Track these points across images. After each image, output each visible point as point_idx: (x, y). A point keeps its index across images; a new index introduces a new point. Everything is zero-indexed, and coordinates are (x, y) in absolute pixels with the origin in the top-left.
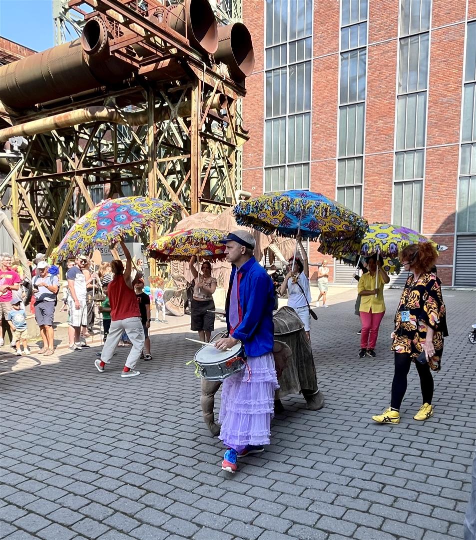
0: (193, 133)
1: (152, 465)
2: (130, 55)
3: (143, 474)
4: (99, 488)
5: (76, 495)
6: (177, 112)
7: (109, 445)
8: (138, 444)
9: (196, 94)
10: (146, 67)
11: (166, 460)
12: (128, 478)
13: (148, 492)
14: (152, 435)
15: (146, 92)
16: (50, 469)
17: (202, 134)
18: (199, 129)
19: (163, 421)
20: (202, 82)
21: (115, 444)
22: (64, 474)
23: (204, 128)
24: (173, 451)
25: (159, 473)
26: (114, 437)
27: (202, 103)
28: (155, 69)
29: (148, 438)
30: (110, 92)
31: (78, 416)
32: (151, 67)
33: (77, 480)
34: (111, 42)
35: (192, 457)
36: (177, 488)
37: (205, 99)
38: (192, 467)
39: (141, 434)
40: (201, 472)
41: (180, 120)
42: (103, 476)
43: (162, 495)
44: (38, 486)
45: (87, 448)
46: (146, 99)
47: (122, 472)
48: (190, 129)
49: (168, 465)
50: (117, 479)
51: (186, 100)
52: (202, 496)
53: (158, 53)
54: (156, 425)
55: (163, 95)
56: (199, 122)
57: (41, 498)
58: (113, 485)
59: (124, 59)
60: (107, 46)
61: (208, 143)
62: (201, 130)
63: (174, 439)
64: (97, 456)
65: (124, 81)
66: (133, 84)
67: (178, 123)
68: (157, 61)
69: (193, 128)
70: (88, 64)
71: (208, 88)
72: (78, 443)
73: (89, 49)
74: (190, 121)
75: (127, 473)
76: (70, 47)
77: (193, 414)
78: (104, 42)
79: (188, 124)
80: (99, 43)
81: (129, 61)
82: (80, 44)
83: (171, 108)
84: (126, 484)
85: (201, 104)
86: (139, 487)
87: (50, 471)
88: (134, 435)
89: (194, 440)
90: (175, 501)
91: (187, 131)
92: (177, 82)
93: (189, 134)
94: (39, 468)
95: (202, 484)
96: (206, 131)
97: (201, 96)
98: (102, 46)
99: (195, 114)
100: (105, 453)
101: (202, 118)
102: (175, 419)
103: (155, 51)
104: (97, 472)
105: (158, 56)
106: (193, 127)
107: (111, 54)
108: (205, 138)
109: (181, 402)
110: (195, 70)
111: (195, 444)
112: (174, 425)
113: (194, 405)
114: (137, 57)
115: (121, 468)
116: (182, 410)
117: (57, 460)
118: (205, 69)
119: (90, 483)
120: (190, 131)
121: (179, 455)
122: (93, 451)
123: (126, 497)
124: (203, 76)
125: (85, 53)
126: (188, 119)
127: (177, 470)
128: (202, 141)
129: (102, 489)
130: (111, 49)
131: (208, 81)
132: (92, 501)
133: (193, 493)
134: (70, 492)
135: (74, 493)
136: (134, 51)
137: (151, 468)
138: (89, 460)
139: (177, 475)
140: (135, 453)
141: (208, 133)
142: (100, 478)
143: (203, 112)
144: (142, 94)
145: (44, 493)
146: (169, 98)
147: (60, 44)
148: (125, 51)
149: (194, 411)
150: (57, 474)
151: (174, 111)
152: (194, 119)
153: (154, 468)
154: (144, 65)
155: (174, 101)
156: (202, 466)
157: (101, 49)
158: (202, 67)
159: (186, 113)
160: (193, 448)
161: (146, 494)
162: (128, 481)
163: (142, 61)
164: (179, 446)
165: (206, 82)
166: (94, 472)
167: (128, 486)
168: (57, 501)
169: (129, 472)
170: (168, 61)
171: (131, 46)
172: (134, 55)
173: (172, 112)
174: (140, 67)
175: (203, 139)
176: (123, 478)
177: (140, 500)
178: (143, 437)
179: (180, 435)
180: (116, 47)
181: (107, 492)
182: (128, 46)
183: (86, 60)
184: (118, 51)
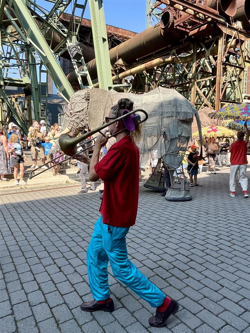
0: (218, 64)
1: (193, 246)
2: (185, 26)
3: (188, 250)
4: (166, 253)
5: (155, 254)
6: (209, 53)
7: (170, 231)
8: (185, 233)
9: (221, 42)
10: (193, 31)
11: (201, 245)
12: (181, 251)
13: (192, 260)
14: (193, 229)
15: (192, 45)
16: (142, 238)
17: (223, 64)
18: (222, 61)
19: (198, 223)
20: (225, 34)
21: (173, 231)
22: (148, 242)
23: (225, 60)
24: (205, 240)
25: (197, 251)
26: (172, 227)
27: (225, 46)
28: (198, 31)
29: (191, 231)
30: (173, 48)
31: (154, 214)
32: (196, 31)
33: (155, 247)
34: (175, 21)
35: (216, 246)
36: (208, 261)
37: (227, 43)
38: (216, 251)
39: (187, 228)
40: (222, 255)
41: (211, 57)
42: (167, 247)
43: (199, 264)
44: (137, 246)
45: (159, 231)
46: (192, 48)
47: (177, 247)
48: (216, 62)
49: (203, 248)
50: (175, 250)
51: (215, 45)
52: (223, 269)
53: (201, 22)
54: (195, 224)
55: (202, 44)
56: (222, 57)
57: (138, 252)
58: (173, 253)
59: (182, 29)
60: (173, 23)
61: (227, 68)
62: (223, 61)
63: (205, 234)
64: (164, 236)
65: (181, 41)
66: (185, 41)
67: (209, 59)
68: (200, 27)
69: (219, 61)
70: (163, 35)
71: (229, 37)
72: (154, 227)
73: (163, 27)
74: (217, 57)
75: (180, 248)
76: (154, 28)
77: (216, 221)
78: (171, 22)
79: (216, 59)
80: (169, 23)
81: (184, 30)
82: (159, 25)
83: (206, 51)
84: (180, 253)
85: (224, 46)
86: (187, 257)
87: (142, 239)
88: (183, 228)
89: (217, 236)
90: (207, 269)
91: (215, 63)
92: (210, 37)
93: (216, 64)
94: (137, 237)
95: (222, 262)
97: (224, 41)
98: (171, 24)
99: (220, 53)
100: (168, 235)
101: (224, 55)
102: (205, 223)
103: (198, 22)
104: (164, 244)
105: (200, 24)
106: (218, 60)
107: (175, 28)
108: (225, 66)
109: (208, 214)
110: (221, 28)
111: (217, 238)
112: (205, 226)
113: (216, 216)
115: (177, 245)
116: (209, 218)
117: (145, 235)
118: (227, 26)
119: (161, 249)
120: (217, 63)
121: (208, 243)
122: (162, 233)
123: (180, 261)
124: (226, 31)
125: (162, 29)
126: (215, 56)
127: (208, 251)
128: (223, 67)
129: (167, 253)
130: (175, 25)
131: (229, 33)
132: (163, 259)
133: (217, 266)
134: (152, 252)
135: (154, 253)
136: (187, 24)
137: (193, 248)
138: (160, 237)
139: (207, 254)
140: (184, 237)
141: (227, 62)
142: (166, 248)
143: (225, 51)
144: (190, 46)
145: (140, 249)
146: (205, 46)
147: (149, 27)
148: (182, 25)
149: (216, 220)
150: (145, 242)
151: (208, 53)
152: (219, 56)
153: (194, 248)
154: (192, 30)
155: (208, 47)
156: (221, 252)
157: (170, 26)
158: (226, 26)
159: (214, 53)
160: (216, 241)
161: (191, 261)
162: (180, 252)
163: (191, 28)
164: (208, 238)
165: (228, 33)
166: (163, 244)
167: (181, 255)
168: (146, 255)
169: (181, 247)
170: (206, 25)
171: (185, 21)
172: (187, 26)
173: (207, 54)
174: (190, 31)
175: (224, 66)
176: (178, 250)
177: (188, 263)
178: (187, 230)
179: (208, 232)
180: (178, 23)
181: (170, 256)
183: (162, 33)
184: (178, 25)
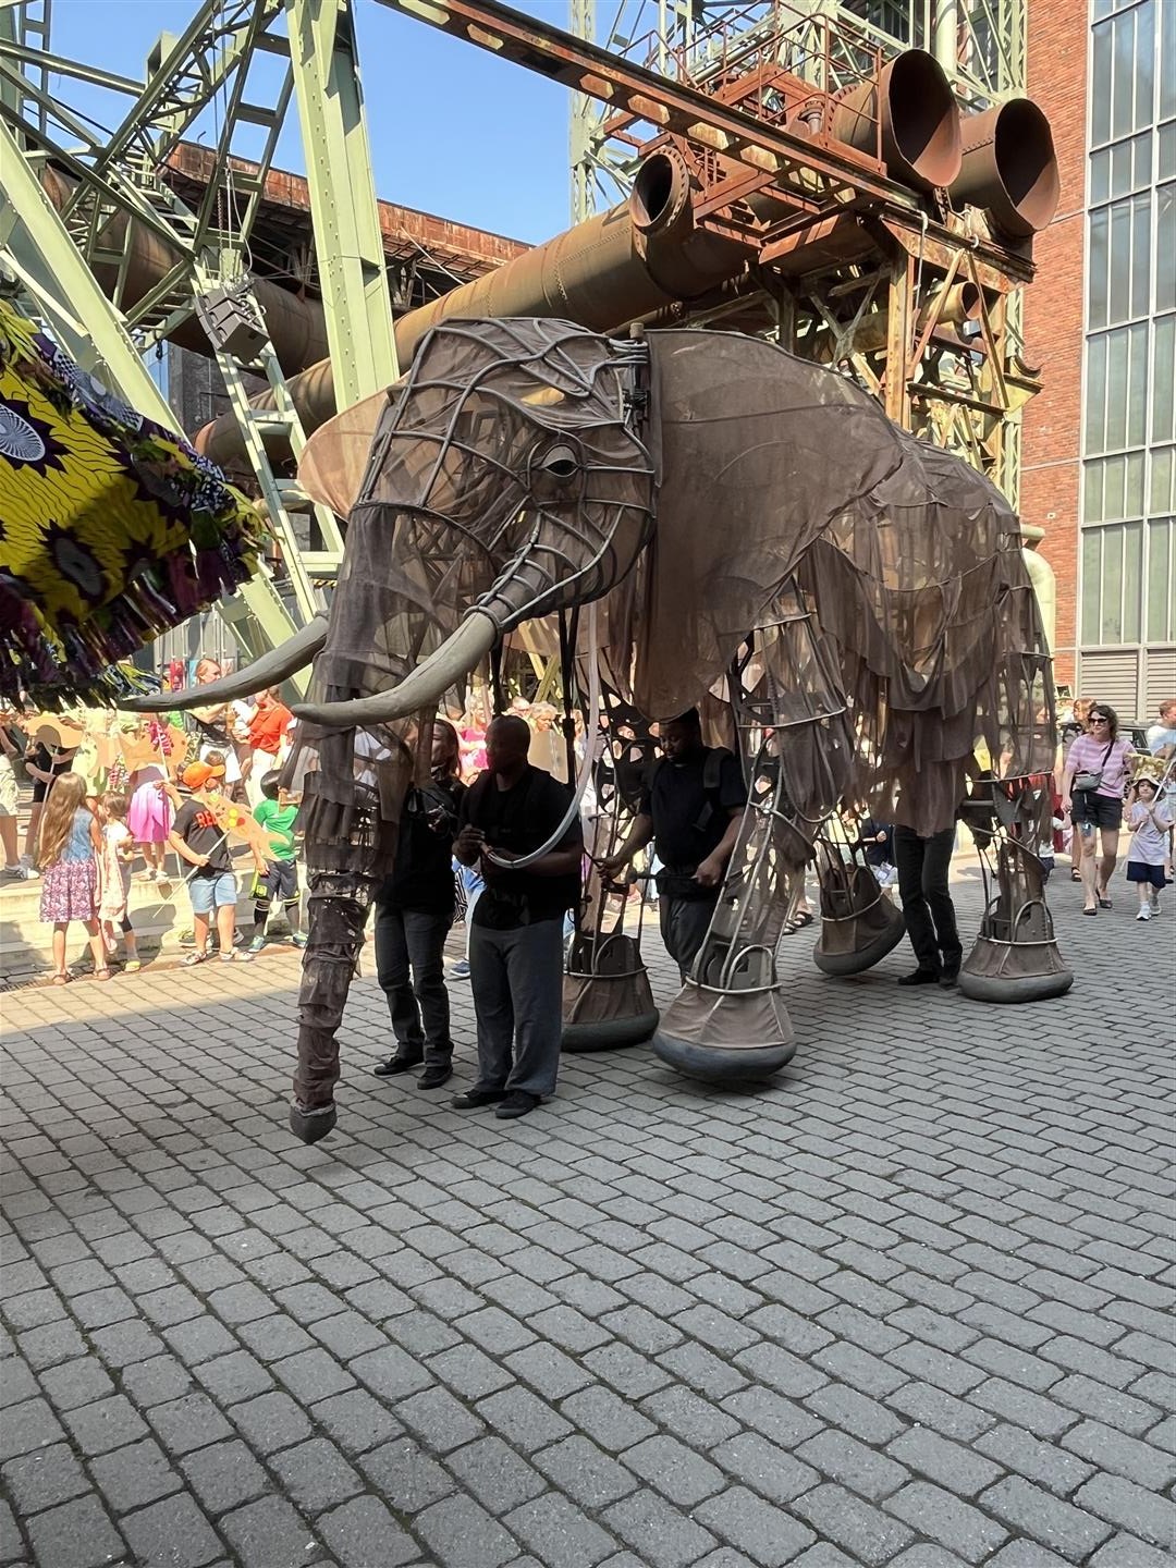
0: (890, 389)
1: (779, 1231)
2: (741, 220)
3: (755, 1252)
4: (648, 1270)
5: (593, 1278)
6: (850, 343)
7: (671, 1162)
8: (744, 1171)
9: (902, 292)
10: (777, 244)
11: (813, 1222)
12: (720, 1255)
13: (769, 1300)
14: (778, 1150)
15: (775, 302)
16: (536, 1203)
17: (913, 390)
18: (907, 377)
19: (806, 1116)
20: (917, 261)
21: (686, 1163)
22: (567, 1221)
23: (919, 373)
24: (833, 1200)
25: (796, 1254)
26: (683, 1144)
27: (917, 311)
28: (800, 247)
29: (769, 1158)
30: (692, 314)
31: (601, 1080)
32: (790, 243)
33: (596, 1242)
34: (697, 197)
35: (883, 1225)
36: (843, 1301)
37: (924, 299)
38: (884, 1251)
39: (752, 1142)
40: (910, 1268)
41: (859, 360)
42: (657, 1240)
43: (805, 1316)
44: (510, 1242)
45: (620, 1163)
46: (777, 319)
47: (702, 1237)
48: (883, 380)
49: (820, 1238)
50: (692, 1254)
51: (875, 309)
52: (913, 1338)
53: (808, 207)
54: (789, 1124)
55: (818, 304)
56: (908, 359)
57: (515, 1271)
58: (681, 1266)
59: (726, 232)
60: (687, 208)
61: (929, 410)
62: (912, 379)
63: (835, 1168)
64: (644, 1186)
65: (725, 283)
66: (746, 287)
67: (852, 368)
68: (807, 226)
69: (892, 377)
70: (643, 255)
71: (931, 274)
72: (599, 1148)
73: (647, 222)
74: (884, 361)
75: (716, 1242)
76: (605, 224)
77: (886, 1107)
78: (680, 200)
79: (879, 368)
80: (670, 203)
81: (737, 236)
82: (627, 213)
83: (837, 333)
84: (714, 1269)
85: (912, 316)
86: (746, 1284)
87: (536, 1208)
88: (732, 1143)
89: (889, 1178)
90: (839, 1337)
91: (875, 384)
92: (854, 271)
93: (882, 392)
94: (513, 1197)
95: (912, 1303)
96: (923, 380)
97: (915, 296)
98: (677, 209)
99: (896, 343)
100: (663, 1183)
101: (915, 349)
102: (838, 1116)
103: (799, 204)
104: (643, 1229)
105: (809, 213)
106: (891, 375)
107: (696, 226)
108: (922, 399)
109: (852, 1071)
110: (899, 234)
111: (890, 1188)
112: (836, 1131)
113: (888, 1084)
114: (756, 224)
115: (701, 1227)
116: (856, 1092)
117: (553, 1185)
118: (925, 227)
119: (625, 1254)
120: (884, 385)
121: (847, 1212)
122: (634, 1172)
123: (714, 1306)
124: (919, 247)
125: (637, 232)
126: (878, 357)
127: (845, 1252)
128: (913, 406)
129: (657, 1273)
130: (697, 214)
131: (931, 255)
132: (633, 1301)
133: (886, 1324)
134: (580, 1270)
135: (588, 1273)
136: (749, 211)
137: (776, 1238)
138: (624, 1194)
139: (843, 1267)
140: (735, 1191)
141: (929, 385)
142: (650, 1244)
143: (919, 334)
144: (765, 309)
145: (522, 1261)
146: (832, 311)
147: (583, 220)
148: (728, 215)
149: (885, 1099)
150: (552, 1219)
151: (844, 339)
152: (893, 357)
153: (783, 1238)
154: (773, 240)
155: (844, 319)
156: (908, 1253)
157: (673, 217)
158: (919, 224)
159: (872, 342)
160: (885, 1200)
161: (763, 1305)
162: (717, 1263)
163: (768, 231)
164: (849, 1189)
165: (928, 259)
166: (636, 1226)
167: (718, 1276)
168: (551, 1287)
169: (722, 1239)
170: (833, 220)
171: (742, 200)
172: (750, 219)
173: (839, 344)
174: (764, 245)
175: (916, 401)
176: (707, 1254)
177: (748, 1317)
178: (755, 1153)
179: (849, 1159)
180: (707, 209)
181: (666, 1283)
182: (736, 203)
183: (641, 250)
184: (712, 217)
